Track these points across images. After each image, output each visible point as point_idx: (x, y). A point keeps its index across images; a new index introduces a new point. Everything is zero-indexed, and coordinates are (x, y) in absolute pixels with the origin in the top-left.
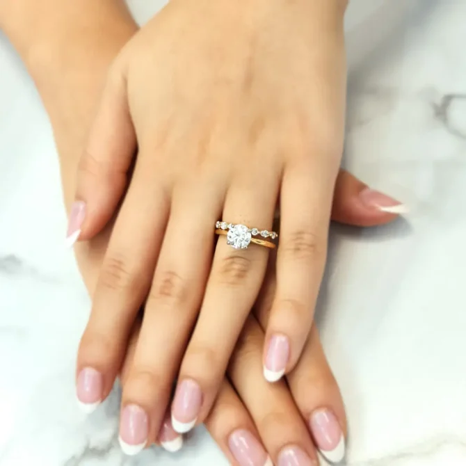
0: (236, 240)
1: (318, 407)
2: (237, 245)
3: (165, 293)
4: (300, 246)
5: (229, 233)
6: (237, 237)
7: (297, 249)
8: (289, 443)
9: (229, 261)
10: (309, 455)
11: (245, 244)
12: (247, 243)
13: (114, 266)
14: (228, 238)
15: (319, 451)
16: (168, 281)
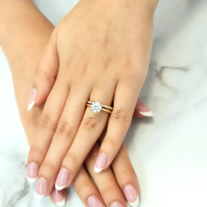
0: (95, 109)
1: (128, 183)
2: (95, 111)
3: (62, 131)
4: (119, 116)
5: (92, 106)
6: (95, 108)
7: (118, 118)
8: (115, 200)
9: (89, 119)
10: (122, 204)
11: (99, 111)
12: (100, 111)
13: (46, 118)
14: (91, 108)
15: (128, 202)
16: (64, 126)
